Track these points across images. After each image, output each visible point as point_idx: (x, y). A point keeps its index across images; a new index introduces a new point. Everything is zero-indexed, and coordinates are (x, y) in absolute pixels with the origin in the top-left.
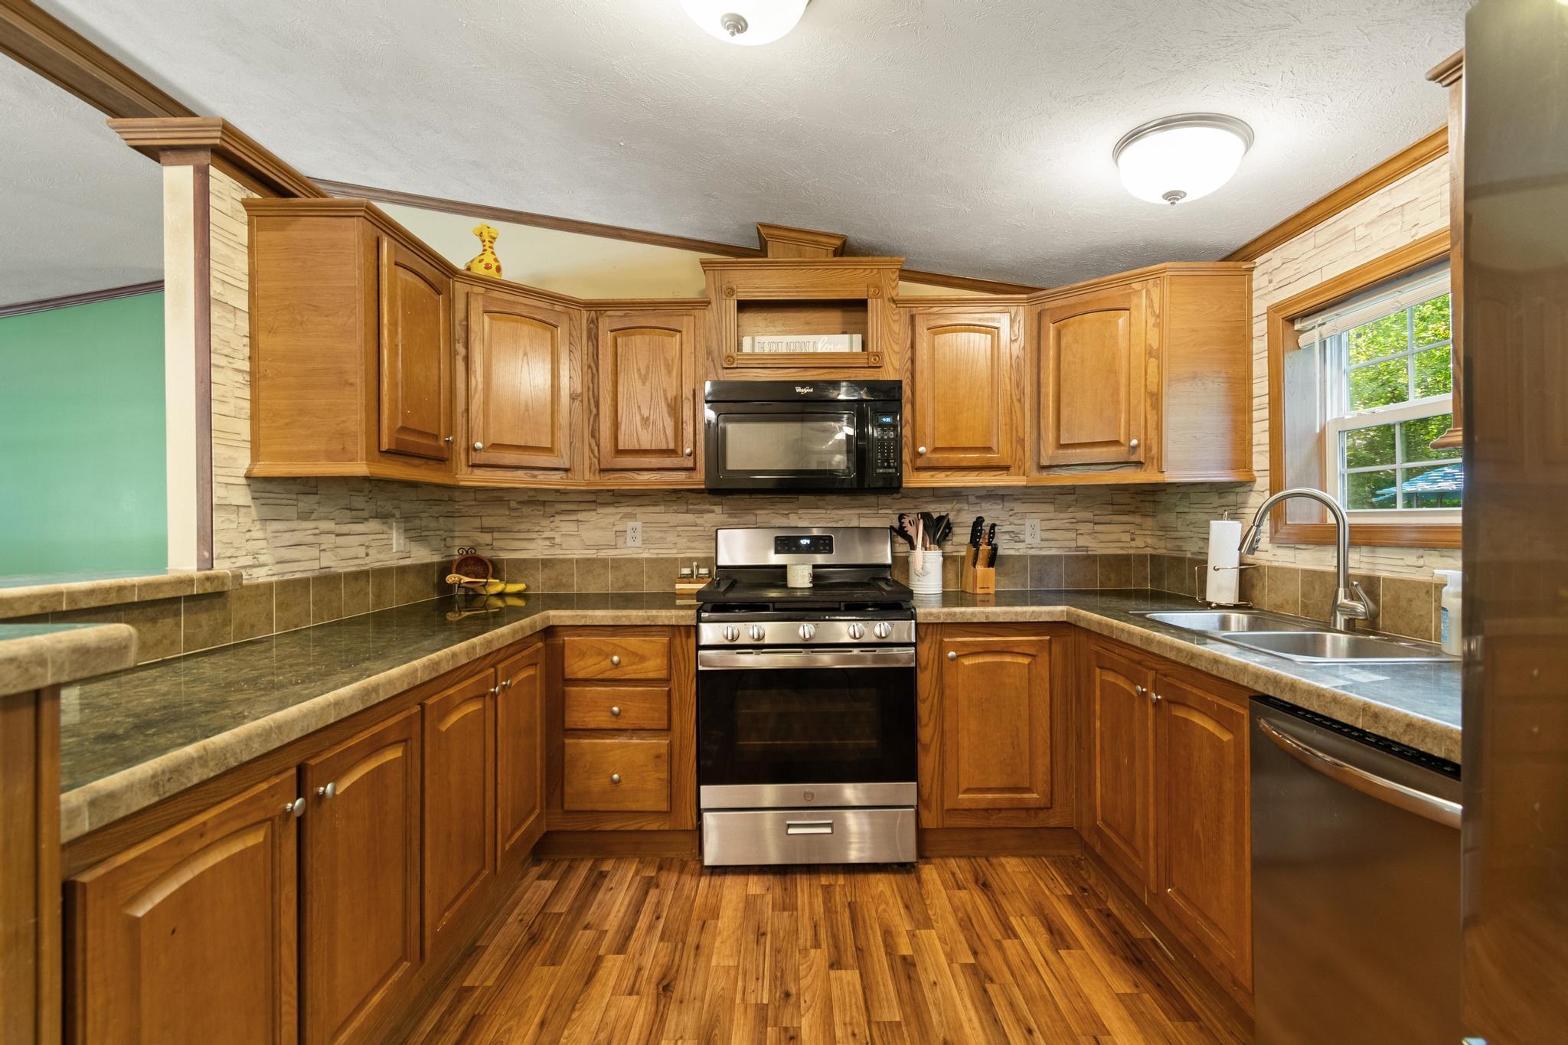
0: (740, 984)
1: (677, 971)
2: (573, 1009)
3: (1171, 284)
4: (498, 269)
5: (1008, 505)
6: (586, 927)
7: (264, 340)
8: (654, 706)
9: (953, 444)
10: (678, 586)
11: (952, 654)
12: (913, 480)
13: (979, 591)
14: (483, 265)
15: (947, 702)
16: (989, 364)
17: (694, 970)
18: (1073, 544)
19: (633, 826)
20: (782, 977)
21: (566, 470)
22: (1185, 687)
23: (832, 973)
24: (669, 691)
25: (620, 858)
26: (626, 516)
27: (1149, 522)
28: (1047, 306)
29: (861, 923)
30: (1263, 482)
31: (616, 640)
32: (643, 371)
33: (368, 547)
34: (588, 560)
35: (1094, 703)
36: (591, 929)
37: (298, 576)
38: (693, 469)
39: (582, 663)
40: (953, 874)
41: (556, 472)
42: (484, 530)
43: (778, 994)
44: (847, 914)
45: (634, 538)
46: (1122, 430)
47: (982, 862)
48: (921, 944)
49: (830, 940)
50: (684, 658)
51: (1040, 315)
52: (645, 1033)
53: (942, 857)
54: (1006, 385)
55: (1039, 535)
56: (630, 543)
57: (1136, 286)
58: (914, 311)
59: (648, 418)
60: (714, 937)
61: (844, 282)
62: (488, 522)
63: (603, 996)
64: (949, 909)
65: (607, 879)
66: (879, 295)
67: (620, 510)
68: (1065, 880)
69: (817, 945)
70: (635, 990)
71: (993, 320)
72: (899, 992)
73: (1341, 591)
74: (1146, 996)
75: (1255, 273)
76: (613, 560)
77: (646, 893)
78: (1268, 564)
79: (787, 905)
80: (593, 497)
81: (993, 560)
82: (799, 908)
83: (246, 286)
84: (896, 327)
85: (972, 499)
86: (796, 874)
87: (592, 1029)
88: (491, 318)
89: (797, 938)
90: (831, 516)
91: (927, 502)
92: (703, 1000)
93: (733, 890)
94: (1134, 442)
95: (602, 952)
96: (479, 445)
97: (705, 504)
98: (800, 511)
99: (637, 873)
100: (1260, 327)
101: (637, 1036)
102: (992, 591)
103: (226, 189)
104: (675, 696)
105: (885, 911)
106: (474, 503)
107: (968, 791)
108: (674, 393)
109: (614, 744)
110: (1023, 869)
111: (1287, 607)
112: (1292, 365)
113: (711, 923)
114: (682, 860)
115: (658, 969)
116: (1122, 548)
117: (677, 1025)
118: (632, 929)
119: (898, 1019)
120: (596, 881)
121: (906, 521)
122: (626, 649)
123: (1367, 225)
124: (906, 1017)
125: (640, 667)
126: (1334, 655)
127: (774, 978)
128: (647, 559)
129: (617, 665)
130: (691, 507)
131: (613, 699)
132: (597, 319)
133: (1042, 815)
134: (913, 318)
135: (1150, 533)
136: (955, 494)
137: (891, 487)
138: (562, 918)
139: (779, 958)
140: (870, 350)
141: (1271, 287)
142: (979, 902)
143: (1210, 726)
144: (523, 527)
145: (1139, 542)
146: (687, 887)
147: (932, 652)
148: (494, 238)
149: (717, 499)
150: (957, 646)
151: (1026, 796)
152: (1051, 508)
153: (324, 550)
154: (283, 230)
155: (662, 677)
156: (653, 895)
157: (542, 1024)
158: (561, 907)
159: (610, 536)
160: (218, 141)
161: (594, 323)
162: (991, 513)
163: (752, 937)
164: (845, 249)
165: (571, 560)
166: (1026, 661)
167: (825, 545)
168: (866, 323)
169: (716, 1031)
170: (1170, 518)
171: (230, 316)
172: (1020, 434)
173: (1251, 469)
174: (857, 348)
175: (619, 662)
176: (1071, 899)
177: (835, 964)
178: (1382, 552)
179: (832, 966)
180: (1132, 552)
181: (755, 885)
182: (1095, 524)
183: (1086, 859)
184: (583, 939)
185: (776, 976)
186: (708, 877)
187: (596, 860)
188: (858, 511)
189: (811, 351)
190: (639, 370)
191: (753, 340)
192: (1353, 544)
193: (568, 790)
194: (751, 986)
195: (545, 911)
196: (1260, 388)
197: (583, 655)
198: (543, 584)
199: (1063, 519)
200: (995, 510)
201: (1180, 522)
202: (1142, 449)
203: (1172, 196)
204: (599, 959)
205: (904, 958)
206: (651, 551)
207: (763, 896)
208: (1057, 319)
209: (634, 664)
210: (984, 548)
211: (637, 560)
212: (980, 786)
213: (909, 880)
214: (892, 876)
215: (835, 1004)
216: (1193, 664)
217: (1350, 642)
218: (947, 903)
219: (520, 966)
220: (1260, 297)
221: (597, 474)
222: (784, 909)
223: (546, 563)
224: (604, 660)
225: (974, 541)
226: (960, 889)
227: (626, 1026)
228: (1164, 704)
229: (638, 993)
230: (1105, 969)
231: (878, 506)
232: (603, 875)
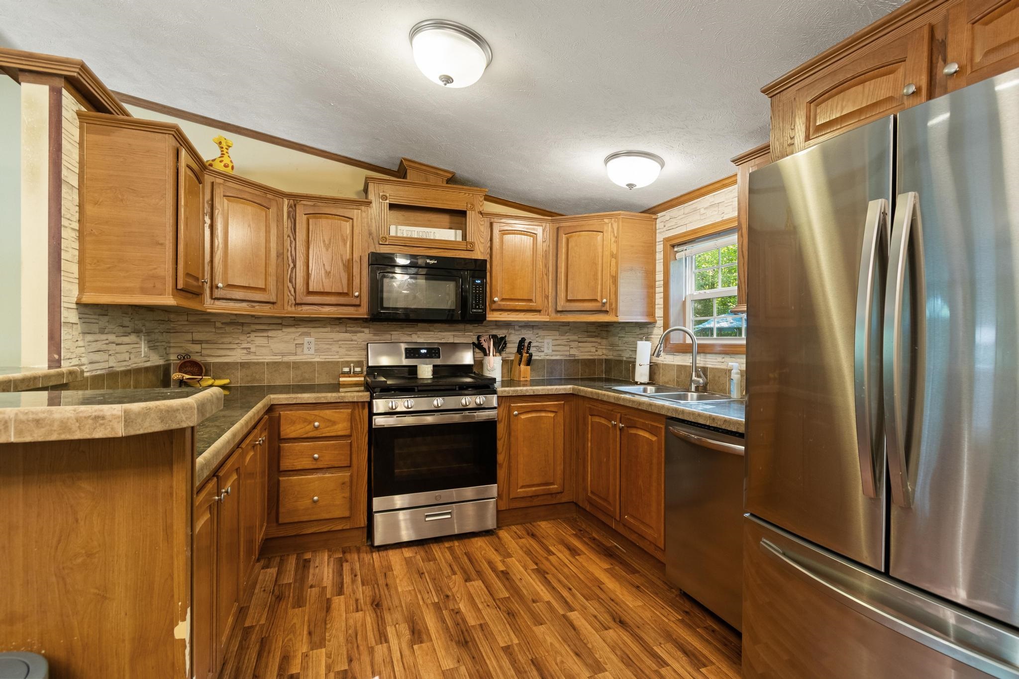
0: (419, 597)
1: (380, 597)
2: (326, 624)
3: (623, 222)
4: (233, 168)
5: (536, 331)
6: (311, 587)
7: (90, 209)
8: (341, 452)
9: (512, 297)
10: (341, 379)
11: (516, 413)
12: (492, 316)
13: (522, 379)
14: (222, 164)
15: (512, 439)
16: (532, 253)
17: (390, 595)
18: (568, 353)
19: (325, 528)
20: (441, 589)
21: (273, 303)
22: (635, 419)
23: (468, 584)
24: (351, 442)
25: (314, 551)
26: (304, 334)
27: (604, 342)
28: (562, 225)
29: (474, 561)
30: (660, 323)
31: (316, 412)
32: (327, 242)
33: (130, 353)
34: (275, 363)
35: (588, 433)
36: (315, 587)
37: (99, 372)
38: (359, 305)
39: (293, 428)
40: (516, 533)
41: (267, 305)
42: (194, 342)
43: (442, 597)
44: (465, 558)
45: (309, 349)
46: (599, 294)
47: (528, 525)
48: (509, 564)
49: (462, 571)
50: (360, 422)
51: (558, 229)
52: (375, 626)
53: (507, 526)
54: (540, 264)
55: (551, 348)
56: (306, 351)
57: (606, 221)
58: (492, 220)
59: (330, 272)
60: (395, 579)
61: (454, 199)
62: (197, 336)
63: (341, 616)
64: (518, 548)
65: (312, 562)
66: (472, 209)
67: (299, 330)
68: (571, 528)
69: (454, 573)
70: (359, 607)
71: (534, 229)
72: (505, 586)
73: (694, 373)
74: (617, 568)
75: (658, 221)
76: (294, 363)
77: (342, 566)
78: (662, 362)
79: (431, 558)
80: (280, 321)
81: (529, 362)
82: (438, 559)
83: (77, 171)
84: (482, 228)
85: (517, 327)
86: (429, 544)
87: (343, 629)
88: (228, 200)
89: (443, 573)
90: (437, 336)
91: (492, 329)
92: (402, 606)
93: (395, 558)
94: (604, 300)
95: (328, 596)
96: (220, 285)
97: (358, 327)
98: (418, 333)
99: (330, 557)
100: (660, 247)
101: (371, 628)
102: (528, 379)
103: (70, 104)
104: (355, 445)
105: (485, 553)
106: (186, 323)
107: (522, 487)
108: (348, 258)
109: (314, 478)
110: (549, 525)
111: (670, 383)
112: (673, 266)
113: (389, 574)
114: (356, 546)
115: (368, 598)
116: (592, 355)
117: (392, 619)
118: (342, 583)
119: (508, 596)
120: (304, 566)
121: (482, 340)
122: (323, 418)
123: (706, 208)
124: (511, 595)
125: (332, 428)
126: (692, 400)
127: (437, 591)
128: (317, 362)
129: (317, 428)
130: (348, 329)
131: (315, 450)
132: (295, 205)
133: (559, 496)
134: (491, 224)
135: (604, 347)
136: (508, 325)
137: (480, 319)
138: (292, 585)
139: (436, 582)
140: (468, 240)
141: (665, 229)
142: (532, 543)
143: (647, 435)
144: (226, 340)
145: (600, 352)
146: (366, 559)
147: (504, 412)
148: (229, 147)
149: (366, 324)
150: (518, 408)
151: (551, 487)
152: (557, 333)
153: (110, 355)
154: (109, 135)
155: (347, 434)
156: (346, 567)
157: (310, 633)
158: (289, 578)
159: (292, 347)
160: (75, 74)
161: (293, 208)
162: (528, 335)
163: (416, 576)
164: (453, 180)
165: (263, 363)
166: (552, 415)
167: (435, 353)
168: (466, 224)
169: (415, 618)
170: (615, 340)
171: (70, 191)
172: (547, 293)
173: (654, 317)
174: (459, 239)
175: (319, 426)
176: (576, 535)
177: (468, 579)
178: (709, 356)
179: (466, 581)
180: (596, 357)
181: (408, 553)
182: (579, 342)
183: (579, 517)
184: (312, 594)
185: (438, 590)
186: (377, 553)
187: (298, 554)
188: (453, 333)
189: (432, 238)
190: (324, 241)
191: (397, 228)
192: (699, 353)
193: (282, 510)
194: (426, 596)
195: (280, 582)
196: (659, 277)
197: (293, 423)
198: (242, 379)
199: (563, 340)
200: (528, 334)
201: (620, 342)
202: (608, 305)
203: (631, 186)
204: (329, 601)
205: (502, 572)
206: (321, 357)
207: (415, 557)
208: (567, 232)
209: (328, 427)
210: (525, 355)
211: (311, 362)
212: (528, 484)
213: (494, 538)
214: (483, 538)
215: (474, 596)
216: (640, 408)
217: (697, 396)
218: (516, 545)
219: (279, 611)
220: (660, 233)
221: (293, 306)
222: (430, 561)
223: (244, 365)
224: (308, 425)
225: (520, 350)
226: (520, 538)
227: (362, 625)
228: (625, 428)
229: (362, 610)
230: (598, 561)
231: (465, 331)
232: (307, 561)
